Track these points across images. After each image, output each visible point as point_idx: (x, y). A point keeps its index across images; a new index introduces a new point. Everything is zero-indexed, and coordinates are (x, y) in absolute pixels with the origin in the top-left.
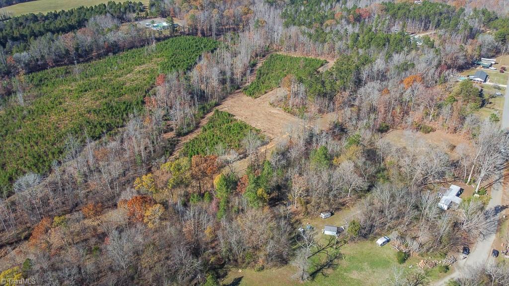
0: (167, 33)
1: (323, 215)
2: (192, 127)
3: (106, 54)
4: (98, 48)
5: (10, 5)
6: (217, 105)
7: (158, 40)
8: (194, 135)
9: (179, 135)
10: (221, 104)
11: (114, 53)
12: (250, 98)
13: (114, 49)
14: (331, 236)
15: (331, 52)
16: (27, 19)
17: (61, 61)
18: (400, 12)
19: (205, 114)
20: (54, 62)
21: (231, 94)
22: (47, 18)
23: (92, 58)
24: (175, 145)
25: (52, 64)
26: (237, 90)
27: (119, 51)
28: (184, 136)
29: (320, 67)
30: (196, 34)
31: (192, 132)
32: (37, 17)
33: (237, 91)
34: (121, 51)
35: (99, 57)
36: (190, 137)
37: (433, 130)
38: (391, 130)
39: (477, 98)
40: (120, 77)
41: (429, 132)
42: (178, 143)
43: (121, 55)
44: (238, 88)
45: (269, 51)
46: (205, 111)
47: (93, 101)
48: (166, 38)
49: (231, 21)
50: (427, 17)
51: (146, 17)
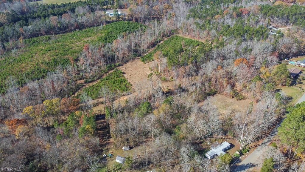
0: (114, 19)
2: (96, 78)
3: (75, 30)
4: (72, 25)
6: (119, 65)
7: (107, 22)
8: (94, 83)
9: (86, 82)
10: (123, 65)
11: (80, 29)
12: (143, 62)
13: (81, 27)
14: (119, 164)
15: (207, 37)
16: (49, 7)
17: (49, 32)
18: (270, 12)
19: (109, 70)
21: (133, 59)
22: (59, 7)
23: (67, 31)
24: (80, 88)
25: (44, 33)
27: (83, 28)
28: (88, 83)
29: (197, 46)
30: (132, 20)
31: (95, 81)
32: (54, 6)
33: (138, 58)
34: (84, 28)
35: (71, 31)
36: (91, 84)
37: (244, 98)
38: (217, 94)
39: (288, 78)
40: (72, 43)
41: (240, 100)
42: (82, 87)
43: (83, 30)
44: (140, 56)
45: (174, 33)
46: (110, 68)
47: (49, 57)
48: (113, 21)
49: (156, 13)
50: (288, 17)
51: (111, 8)
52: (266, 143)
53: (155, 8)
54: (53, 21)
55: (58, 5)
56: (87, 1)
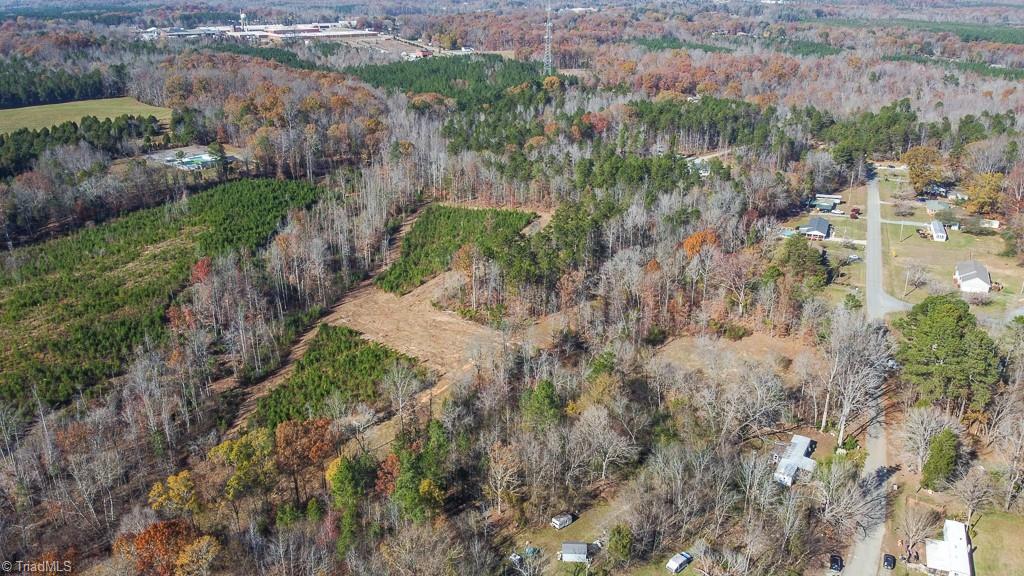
0: (212, 175)
1: (556, 522)
2: (273, 364)
3: (80, 224)
4: (62, 211)
6: (324, 313)
7: (193, 190)
8: (279, 381)
9: (247, 381)
10: (332, 312)
11: (98, 222)
12: (392, 295)
13: (98, 212)
14: (576, 564)
15: (544, 197)
18: (663, 118)
19: (299, 334)
21: (351, 289)
23: (47, 234)
24: (237, 405)
26: (364, 280)
27: (107, 216)
28: (256, 384)
29: (525, 226)
30: (274, 174)
33: (364, 283)
34: (113, 216)
35: (64, 230)
36: (271, 385)
37: (747, 333)
38: (671, 339)
39: (818, 267)
40: (111, 269)
41: (741, 338)
42: (244, 400)
43: (114, 223)
44: (367, 277)
45: (422, 201)
46: (299, 328)
47: (52, 325)
48: (210, 185)
49: (344, 146)
50: (713, 125)
51: (166, 145)
52: (876, 417)
53: (337, 133)
56: (54, 127)
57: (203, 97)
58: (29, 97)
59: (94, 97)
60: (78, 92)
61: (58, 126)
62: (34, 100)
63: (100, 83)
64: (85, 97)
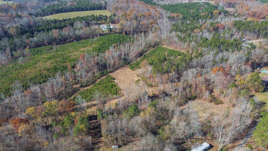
0: (107, 32)
1: (113, 147)
2: (90, 83)
3: (73, 41)
4: (71, 37)
5: (52, 15)
7: (101, 35)
8: (88, 88)
9: (81, 86)
10: (114, 72)
11: (77, 41)
12: (131, 70)
13: (78, 38)
16: (52, 22)
17: (51, 43)
18: (243, 26)
19: (101, 76)
20: (48, 43)
21: (122, 66)
23: (66, 42)
24: (76, 92)
25: (47, 44)
26: (127, 65)
27: (80, 39)
28: (83, 87)
29: (178, 56)
30: (122, 33)
31: (89, 85)
32: (56, 21)
34: (81, 40)
35: (70, 42)
36: (85, 88)
37: (222, 103)
38: (197, 99)
39: (260, 86)
40: (71, 53)
41: (218, 104)
42: (78, 91)
44: (129, 64)
45: (158, 44)
46: (103, 75)
47: (51, 64)
48: (106, 34)
49: (143, 27)
50: (259, 31)
51: (104, 23)
52: (242, 144)
53: (142, 23)
54: (55, 33)
55: (59, 20)
56: (85, 17)
57: (119, 11)
58: (86, 9)
59: (100, 10)
60: (96, 8)
61: (85, 16)
62: (87, 10)
63: (101, 6)
64: (98, 9)
